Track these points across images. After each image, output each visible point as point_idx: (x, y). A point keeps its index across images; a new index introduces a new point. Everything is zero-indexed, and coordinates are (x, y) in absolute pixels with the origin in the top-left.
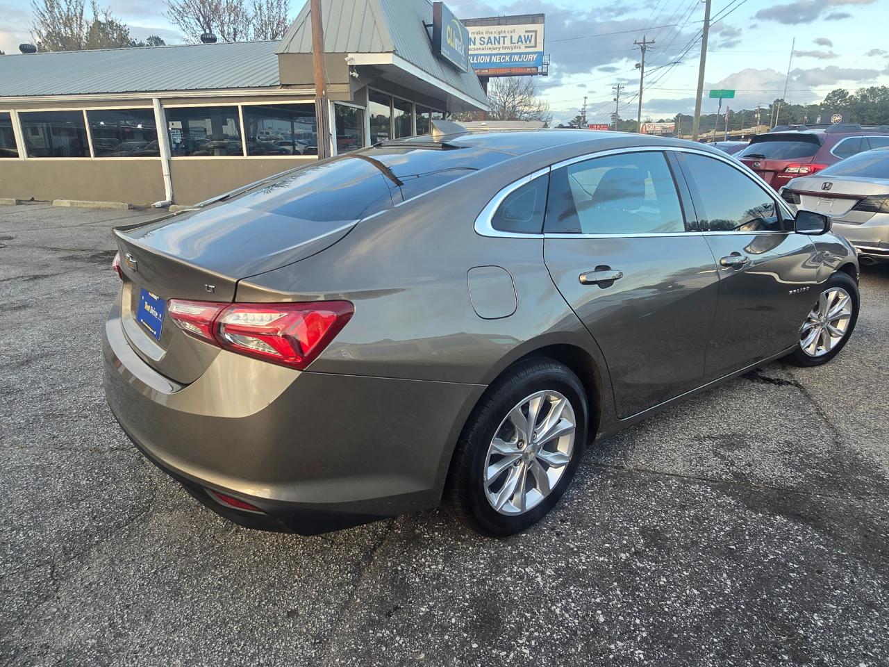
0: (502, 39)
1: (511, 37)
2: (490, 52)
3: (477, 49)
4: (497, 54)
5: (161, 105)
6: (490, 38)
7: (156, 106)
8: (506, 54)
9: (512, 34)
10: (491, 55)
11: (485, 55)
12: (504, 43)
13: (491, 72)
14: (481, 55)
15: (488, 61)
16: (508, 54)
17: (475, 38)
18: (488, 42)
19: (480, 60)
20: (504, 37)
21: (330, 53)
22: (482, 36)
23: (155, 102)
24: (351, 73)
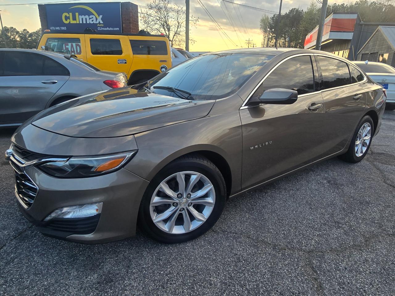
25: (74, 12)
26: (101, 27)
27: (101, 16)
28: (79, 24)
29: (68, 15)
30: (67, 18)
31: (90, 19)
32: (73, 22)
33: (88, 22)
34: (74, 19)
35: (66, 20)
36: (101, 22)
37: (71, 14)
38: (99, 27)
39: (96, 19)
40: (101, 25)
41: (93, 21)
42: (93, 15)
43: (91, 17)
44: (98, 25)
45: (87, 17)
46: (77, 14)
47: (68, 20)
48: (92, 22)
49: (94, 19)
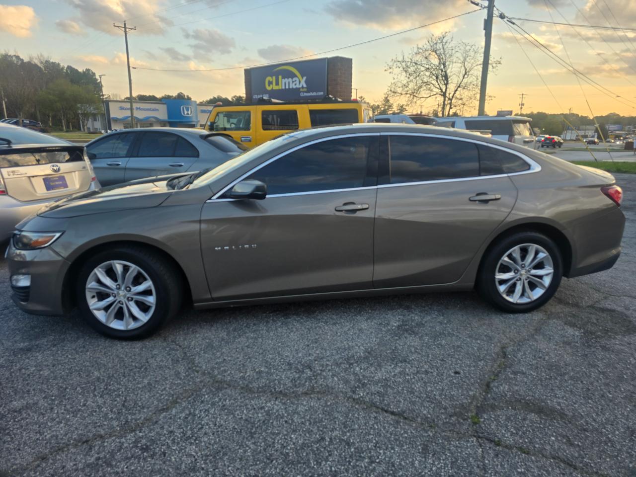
25: (277, 74)
26: (304, 92)
27: (305, 78)
28: (282, 89)
29: (271, 80)
30: (270, 83)
31: (293, 82)
32: (276, 88)
33: (291, 87)
34: (277, 84)
35: (269, 86)
36: (305, 86)
37: (274, 78)
38: (302, 92)
39: (300, 82)
40: (305, 90)
41: (295, 85)
42: (296, 76)
43: (294, 79)
44: (301, 90)
45: (290, 80)
46: (280, 77)
47: (271, 86)
48: (294, 87)
49: (297, 82)
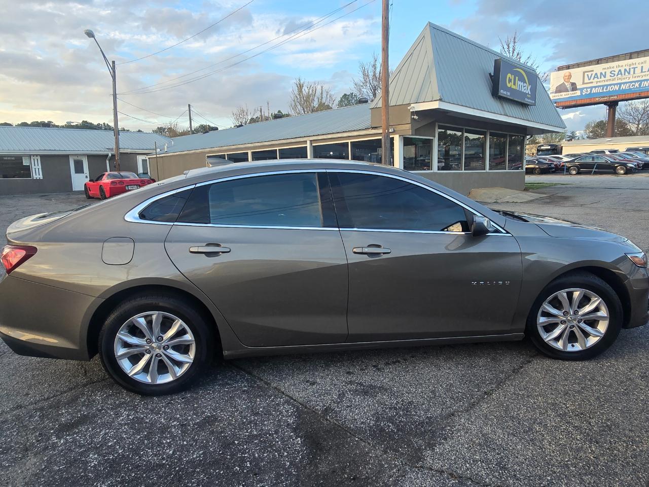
0: (632, 70)
1: (642, 67)
2: (620, 81)
3: (607, 81)
4: (626, 83)
5: (311, 144)
6: (620, 70)
7: (308, 145)
8: (635, 82)
9: (642, 65)
10: (620, 84)
11: (614, 85)
12: (634, 73)
13: (621, 98)
14: (610, 85)
15: (617, 89)
16: (638, 81)
17: (605, 72)
18: (618, 74)
19: (609, 88)
20: (634, 68)
21: (393, 106)
22: (612, 69)
23: (308, 142)
24: (412, 117)
